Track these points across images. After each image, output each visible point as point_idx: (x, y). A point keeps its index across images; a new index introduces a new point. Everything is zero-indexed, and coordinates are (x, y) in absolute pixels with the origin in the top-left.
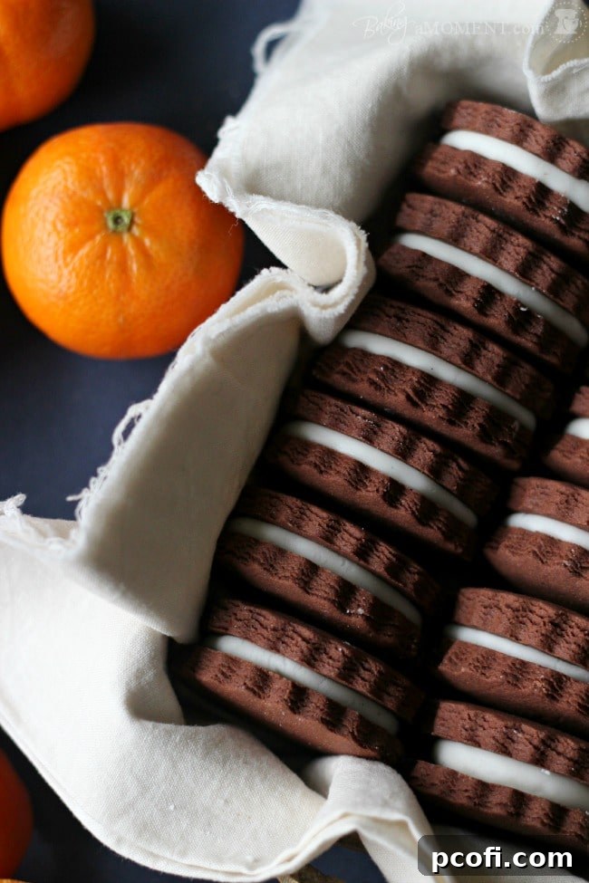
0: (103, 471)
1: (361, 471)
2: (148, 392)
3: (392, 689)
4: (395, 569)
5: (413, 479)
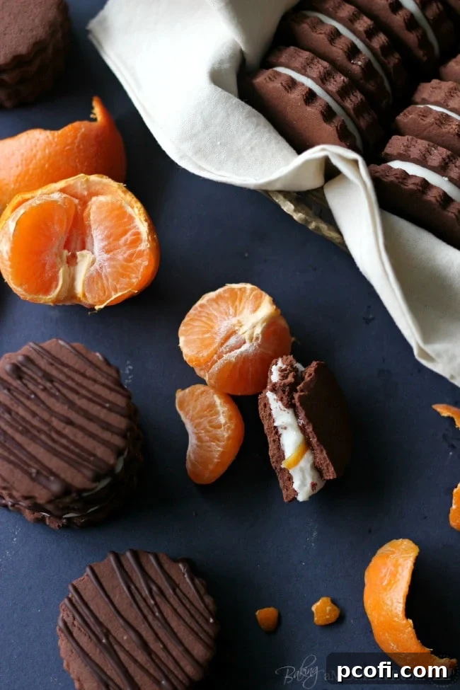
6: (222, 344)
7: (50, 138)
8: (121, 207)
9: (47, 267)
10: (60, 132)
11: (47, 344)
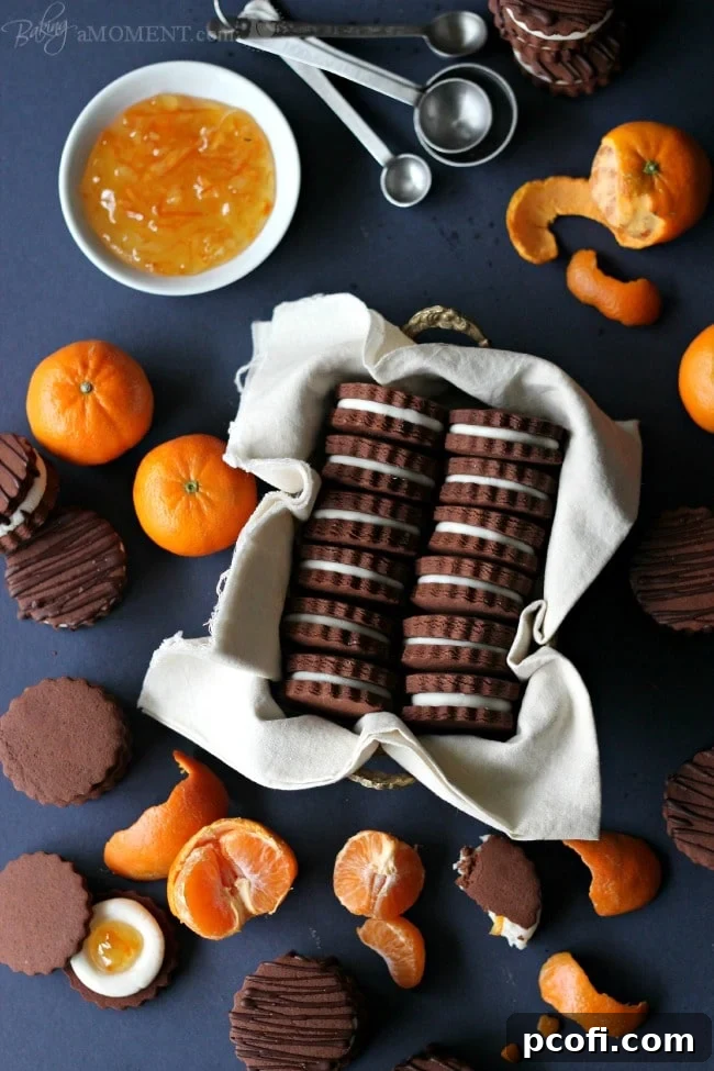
0: (216, 608)
1: (338, 576)
2: (227, 566)
3: (380, 676)
4: (367, 619)
5: (364, 573)
6: (371, 888)
7: (165, 810)
8: (247, 836)
9: (221, 908)
10: (169, 801)
11: (258, 972)
